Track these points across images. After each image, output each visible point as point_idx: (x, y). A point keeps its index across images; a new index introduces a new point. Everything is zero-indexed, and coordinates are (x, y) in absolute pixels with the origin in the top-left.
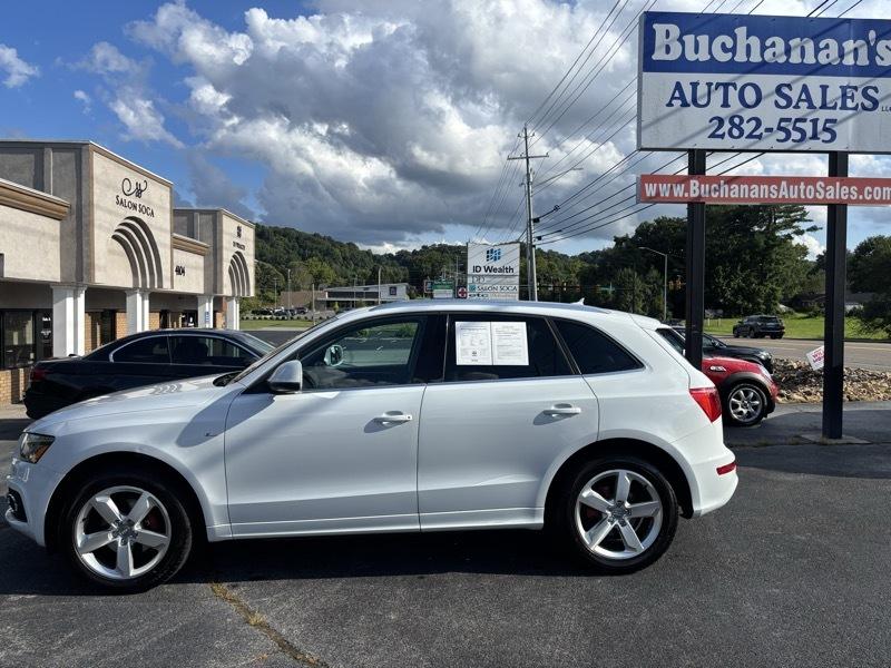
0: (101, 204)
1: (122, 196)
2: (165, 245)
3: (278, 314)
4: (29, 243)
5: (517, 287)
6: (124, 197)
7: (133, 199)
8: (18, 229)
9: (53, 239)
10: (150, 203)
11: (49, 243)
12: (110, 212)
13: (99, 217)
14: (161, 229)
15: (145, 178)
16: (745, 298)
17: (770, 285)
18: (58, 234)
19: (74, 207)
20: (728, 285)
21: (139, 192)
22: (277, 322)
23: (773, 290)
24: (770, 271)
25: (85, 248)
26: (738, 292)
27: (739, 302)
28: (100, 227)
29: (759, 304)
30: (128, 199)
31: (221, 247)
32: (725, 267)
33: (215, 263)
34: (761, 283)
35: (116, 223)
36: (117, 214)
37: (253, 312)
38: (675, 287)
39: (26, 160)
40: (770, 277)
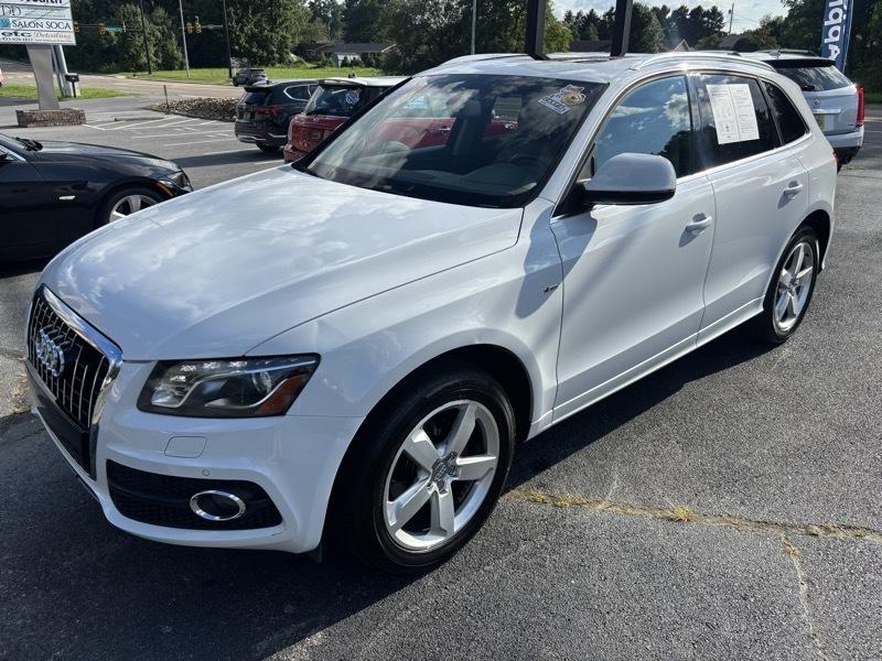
5: (71, 23)
16: (259, 47)
17: (281, 33)
20: (242, 30)
23: (284, 37)
24: (280, 16)
26: (252, 38)
27: (254, 50)
29: (272, 52)
32: (236, 9)
34: (271, 30)
38: (194, 30)
40: (281, 24)
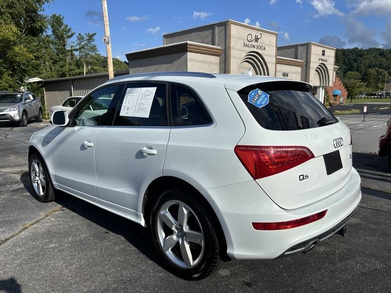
0: (236, 47)
1: (247, 42)
2: (272, 63)
3: (379, 95)
4: (205, 67)
6: (248, 43)
7: (253, 43)
8: (199, 61)
9: (216, 64)
10: (264, 44)
11: (214, 66)
12: (240, 50)
13: (233, 53)
14: (269, 56)
15: (261, 32)
18: (218, 62)
19: (224, 50)
21: (257, 39)
22: (378, 99)
25: (227, 67)
28: (234, 57)
30: (250, 43)
31: (310, 62)
33: (306, 70)
35: (243, 55)
36: (243, 51)
37: (367, 95)
39: (208, 33)
